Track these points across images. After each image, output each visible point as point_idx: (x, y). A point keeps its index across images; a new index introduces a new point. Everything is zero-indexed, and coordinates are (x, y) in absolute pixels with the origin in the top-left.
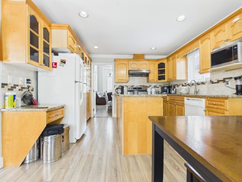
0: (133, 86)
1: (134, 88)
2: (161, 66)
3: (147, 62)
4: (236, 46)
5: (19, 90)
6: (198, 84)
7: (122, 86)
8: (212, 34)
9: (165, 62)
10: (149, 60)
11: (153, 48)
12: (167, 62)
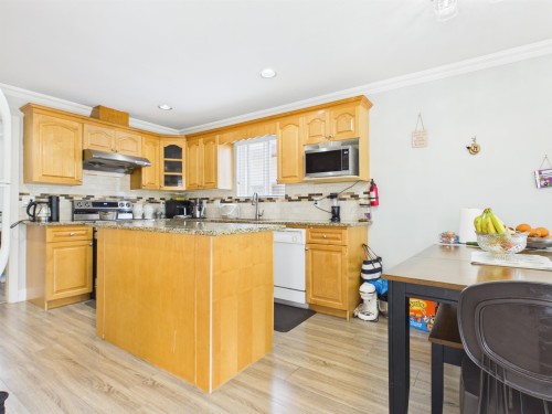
0: (88, 197)
1: (95, 204)
3: (136, 137)
4: (347, 150)
6: (261, 201)
7: (50, 198)
10: (143, 132)
11: (165, 107)
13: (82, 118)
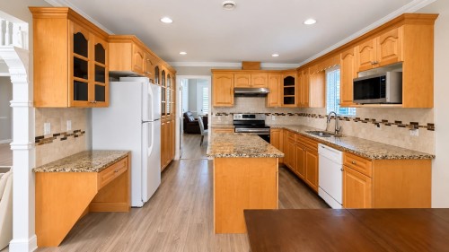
1: (244, 116)
2: (289, 81)
3: (265, 75)
4: (385, 77)
5: (62, 139)
8: (356, 49)
9: (295, 75)
10: (268, 72)
12: (299, 76)
13: (234, 71)
